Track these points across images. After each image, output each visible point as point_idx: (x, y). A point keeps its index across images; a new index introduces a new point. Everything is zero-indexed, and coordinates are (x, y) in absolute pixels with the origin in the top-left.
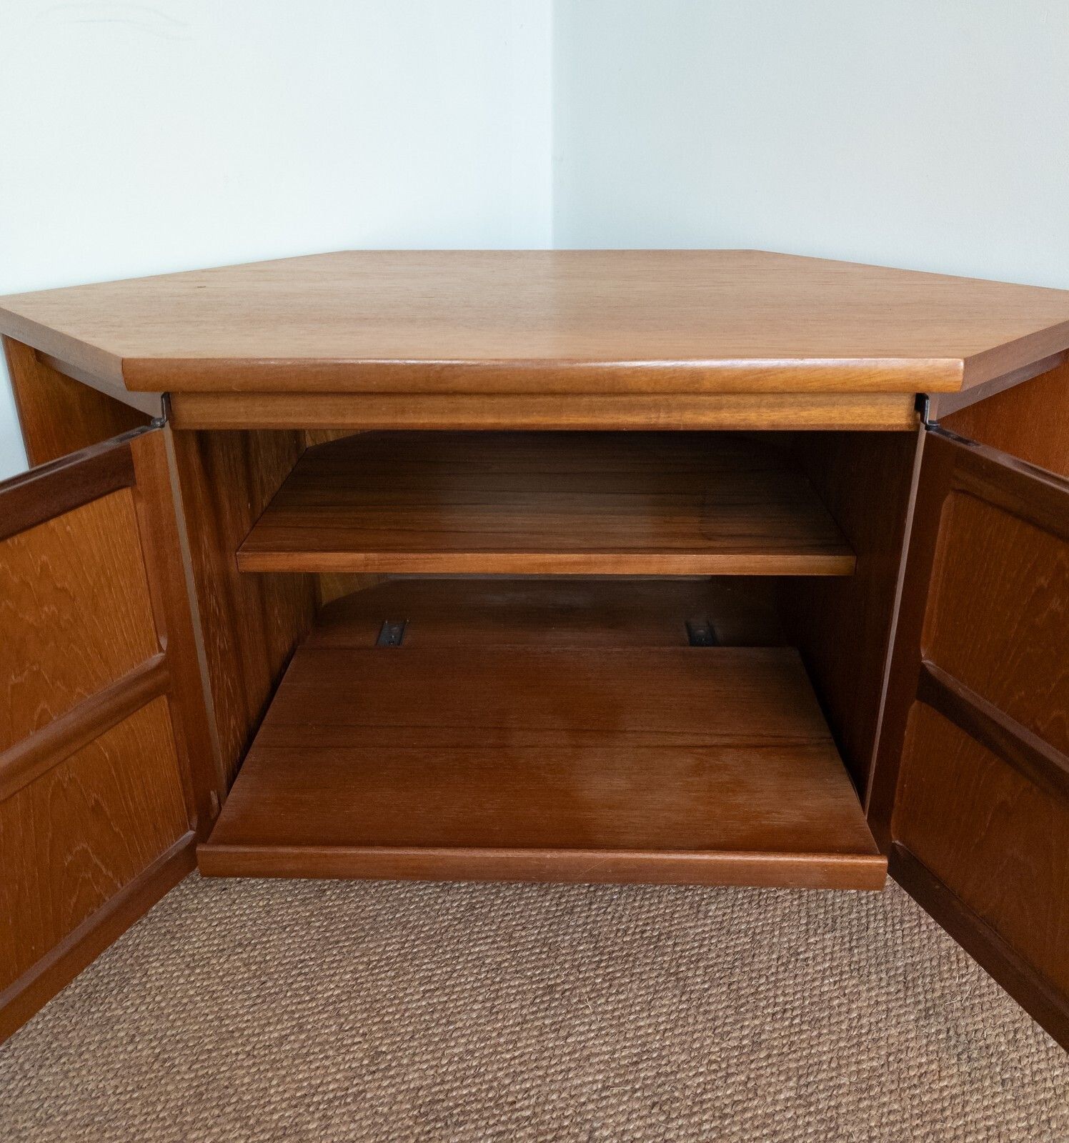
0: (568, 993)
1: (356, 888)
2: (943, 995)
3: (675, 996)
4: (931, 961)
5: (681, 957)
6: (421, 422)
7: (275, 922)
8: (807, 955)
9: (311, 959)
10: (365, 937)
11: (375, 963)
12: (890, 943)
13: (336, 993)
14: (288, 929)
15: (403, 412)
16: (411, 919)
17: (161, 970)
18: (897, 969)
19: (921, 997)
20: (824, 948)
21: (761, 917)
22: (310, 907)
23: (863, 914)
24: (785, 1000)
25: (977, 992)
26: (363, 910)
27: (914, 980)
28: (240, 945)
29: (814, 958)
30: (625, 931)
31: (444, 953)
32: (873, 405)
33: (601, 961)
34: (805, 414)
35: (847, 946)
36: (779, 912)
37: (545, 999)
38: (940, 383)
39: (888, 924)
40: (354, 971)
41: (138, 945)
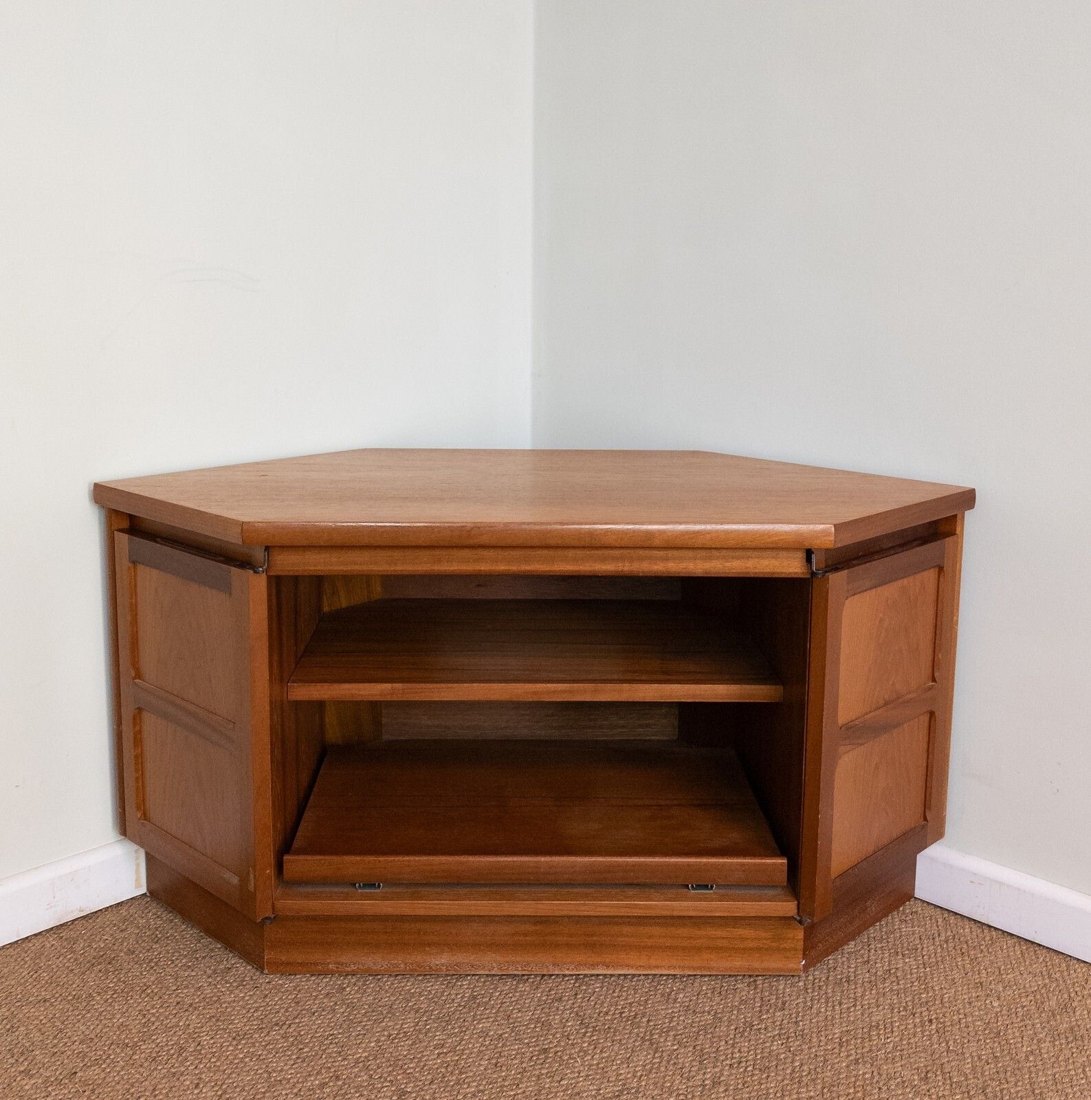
0: (559, 1054)
1: (372, 986)
2: (871, 1050)
3: (649, 1054)
4: (863, 1028)
5: (654, 1029)
6: (452, 568)
7: (304, 1009)
8: (759, 1027)
9: (339, 1033)
10: (384, 1018)
11: (394, 1036)
12: (830, 1018)
13: (364, 1055)
14: (316, 1014)
15: (439, 561)
16: (422, 1006)
17: (212, 1042)
18: (834, 1034)
19: (853, 1052)
20: (774, 1022)
21: (722, 1002)
22: (333, 999)
23: (808, 999)
24: (741, 1056)
25: (899, 1048)
26: (380, 1001)
27: (847, 1041)
28: (277, 1024)
29: (765, 1029)
30: (607, 1013)
31: (453, 1028)
32: (775, 558)
33: (587, 1032)
34: (728, 564)
35: (794, 1020)
36: (737, 999)
37: (540, 1057)
38: (818, 542)
39: (829, 1005)
40: (378, 1041)
41: (189, 1025)
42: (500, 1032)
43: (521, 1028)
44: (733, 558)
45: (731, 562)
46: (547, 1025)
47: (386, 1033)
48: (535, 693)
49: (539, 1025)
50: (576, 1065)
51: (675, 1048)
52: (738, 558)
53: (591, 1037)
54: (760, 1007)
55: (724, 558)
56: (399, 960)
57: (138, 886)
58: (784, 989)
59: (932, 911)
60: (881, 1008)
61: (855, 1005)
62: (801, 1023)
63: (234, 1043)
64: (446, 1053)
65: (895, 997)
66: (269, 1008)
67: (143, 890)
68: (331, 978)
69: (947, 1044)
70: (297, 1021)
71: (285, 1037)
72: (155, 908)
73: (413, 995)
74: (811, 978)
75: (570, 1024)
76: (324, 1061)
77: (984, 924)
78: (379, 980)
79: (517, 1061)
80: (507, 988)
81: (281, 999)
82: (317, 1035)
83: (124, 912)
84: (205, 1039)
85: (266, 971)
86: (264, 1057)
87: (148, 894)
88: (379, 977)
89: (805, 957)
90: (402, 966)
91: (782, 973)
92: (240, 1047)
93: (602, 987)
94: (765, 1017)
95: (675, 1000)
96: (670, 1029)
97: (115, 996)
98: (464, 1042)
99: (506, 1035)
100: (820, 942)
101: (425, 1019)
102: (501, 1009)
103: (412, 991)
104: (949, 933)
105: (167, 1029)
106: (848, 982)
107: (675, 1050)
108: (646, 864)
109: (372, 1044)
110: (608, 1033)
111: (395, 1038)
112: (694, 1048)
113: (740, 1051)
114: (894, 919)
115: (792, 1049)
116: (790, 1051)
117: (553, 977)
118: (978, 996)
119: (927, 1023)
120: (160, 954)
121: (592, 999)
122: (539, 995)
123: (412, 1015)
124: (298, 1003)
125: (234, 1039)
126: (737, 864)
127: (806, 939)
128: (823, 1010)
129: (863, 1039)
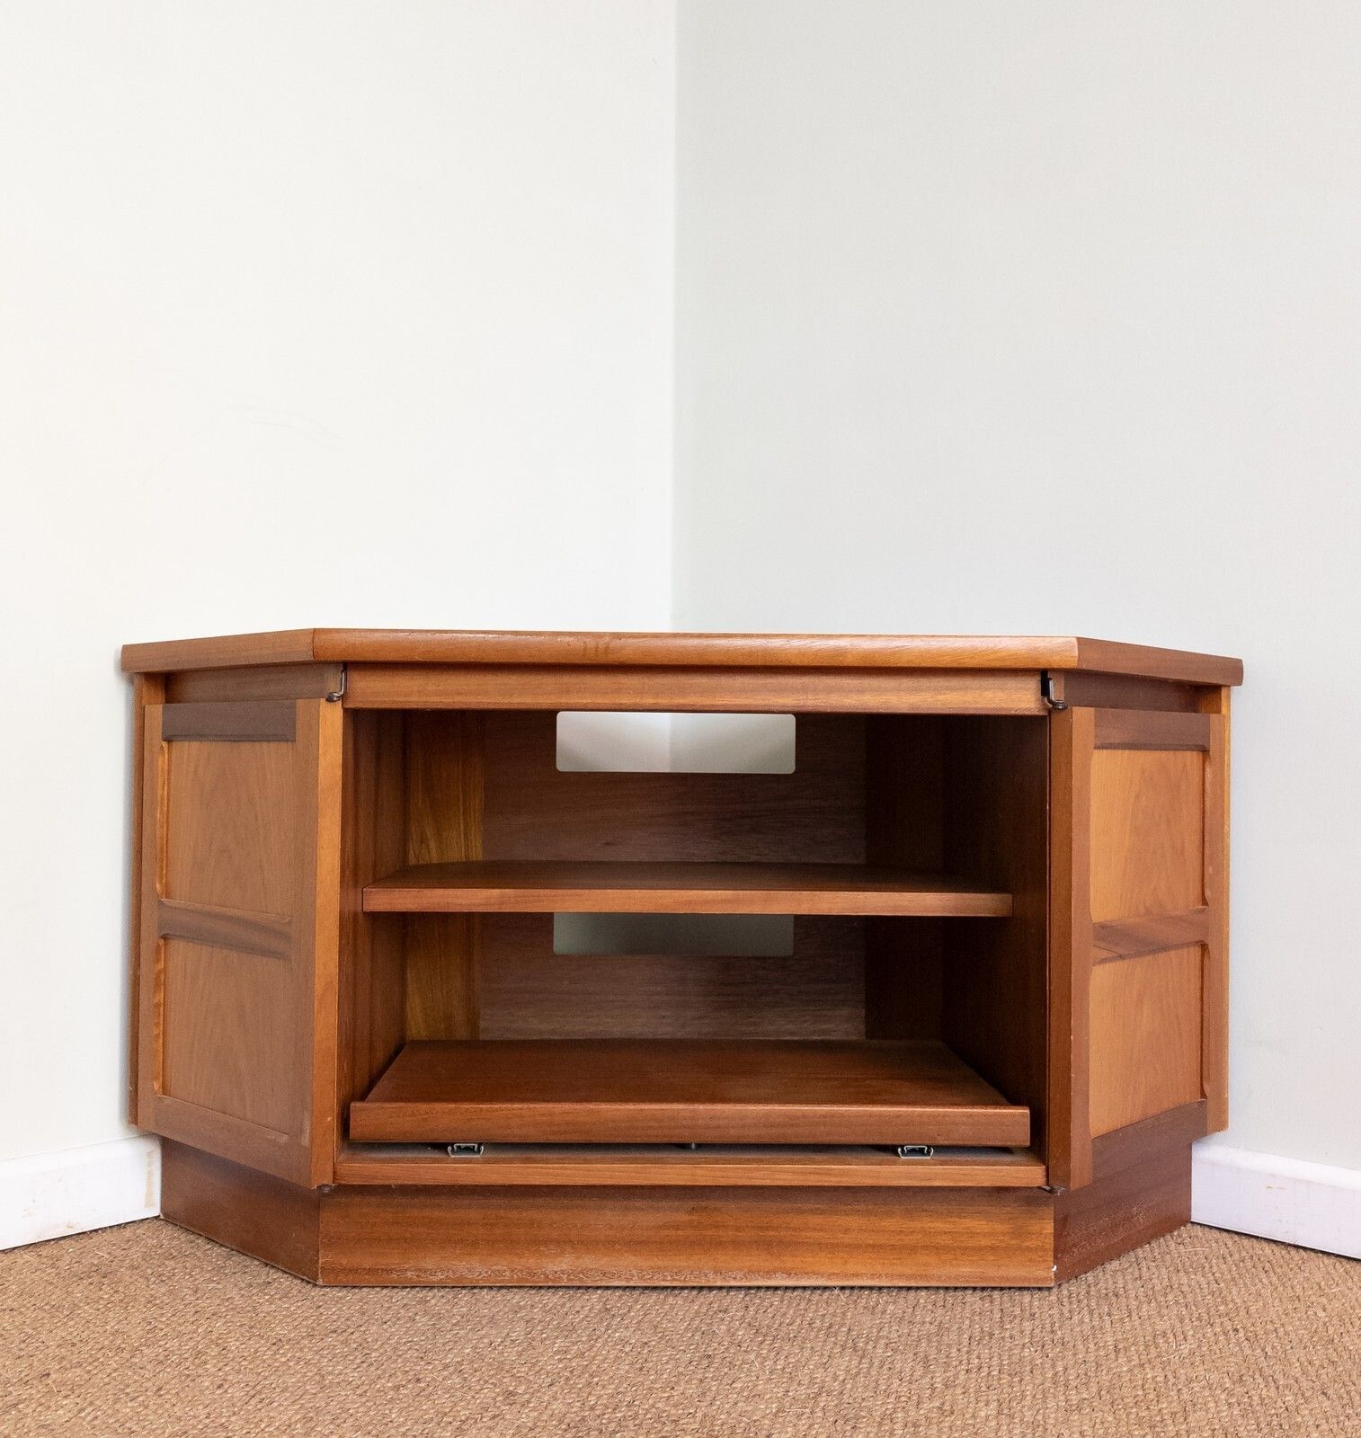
0: (729, 1359)
1: (466, 1299)
3: (853, 1360)
5: (857, 1337)
7: (373, 1319)
8: (1003, 1335)
9: (422, 1340)
10: (482, 1327)
11: (497, 1343)
12: (1097, 1327)
13: (455, 1360)
14: (388, 1323)
16: (536, 1317)
17: (243, 1347)
18: (1106, 1342)
19: (1135, 1357)
20: (1022, 1332)
21: (948, 1314)
22: (412, 1310)
23: (1065, 1311)
24: (981, 1362)
25: (1197, 1353)
26: (476, 1312)
27: (1125, 1348)
28: (333, 1332)
29: (1011, 1337)
30: (791, 1324)
31: (579, 1336)
33: (764, 1340)
34: (941, 698)
35: (1049, 1329)
36: (968, 1311)
37: (702, 1363)
39: (1095, 1316)
40: (475, 1347)
42: (644, 1340)
43: (674, 1337)
44: (949, 688)
46: (710, 1334)
47: (486, 1341)
48: (690, 903)
49: (698, 1334)
50: (754, 1369)
51: (889, 1354)
53: (770, 1344)
54: (1001, 1318)
55: (938, 688)
56: (504, 1266)
57: (148, 1204)
58: (1031, 1302)
59: (1216, 1234)
60: (1166, 1318)
61: (1130, 1316)
62: (1059, 1332)
63: (274, 1348)
64: (570, 1360)
65: (1183, 1309)
66: (324, 1317)
67: (156, 1211)
68: (408, 1293)
69: (1263, 1350)
70: (362, 1329)
71: (346, 1343)
72: (168, 1231)
73: (524, 1307)
74: (1065, 1292)
75: (740, 1333)
76: (399, 1366)
77: (1290, 1245)
78: (475, 1293)
79: (670, 1366)
80: (652, 1301)
81: (340, 1309)
82: (390, 1342)
83: (127, 1233)
84: (233, 1345)
85: (320, 1282)
86: (315, 1361)
87: (162, 1217)
88: (476, 1291)
89: (1056, 1260)
90: (508, 1273)
91: (1026, 1285)
92: (281, 1352)
93: (782, 1301)
94: (1008, 1327)
95: (884, 1312)
96: (878, 1338)
97: (109, 1305)
98: (595, 1349)
99: (654, 1343)
100: (1074, 1245)
101: (539, 1328)
102: (645, 1320)
103: (521, 1304)
104: (1244, 1254)
105: (180, 1335)
106: (1116, 1296)
107: (889, 1357)
108: (842, 1115)
109: (467, 1351)
110: (794, 1341)
111: (499, 1345)
112: (915, 1354)
113: (979, 1357)
114: (1169, 1242)
115: (1050, 1355)
116: (1047, 1357)
117: (714, 1292)
118: (1295, 1309)
119: (1231, 1332)
120: (174, 1269)
121: (769, 1311)
122: (696, 1308)
123: (523, 1324)
124: (363, 1314)
125: (274, 1344)
126: (964, 1115)
127: (1058, 1235)
128: (1087, 1320)
129: (1147, 1346)
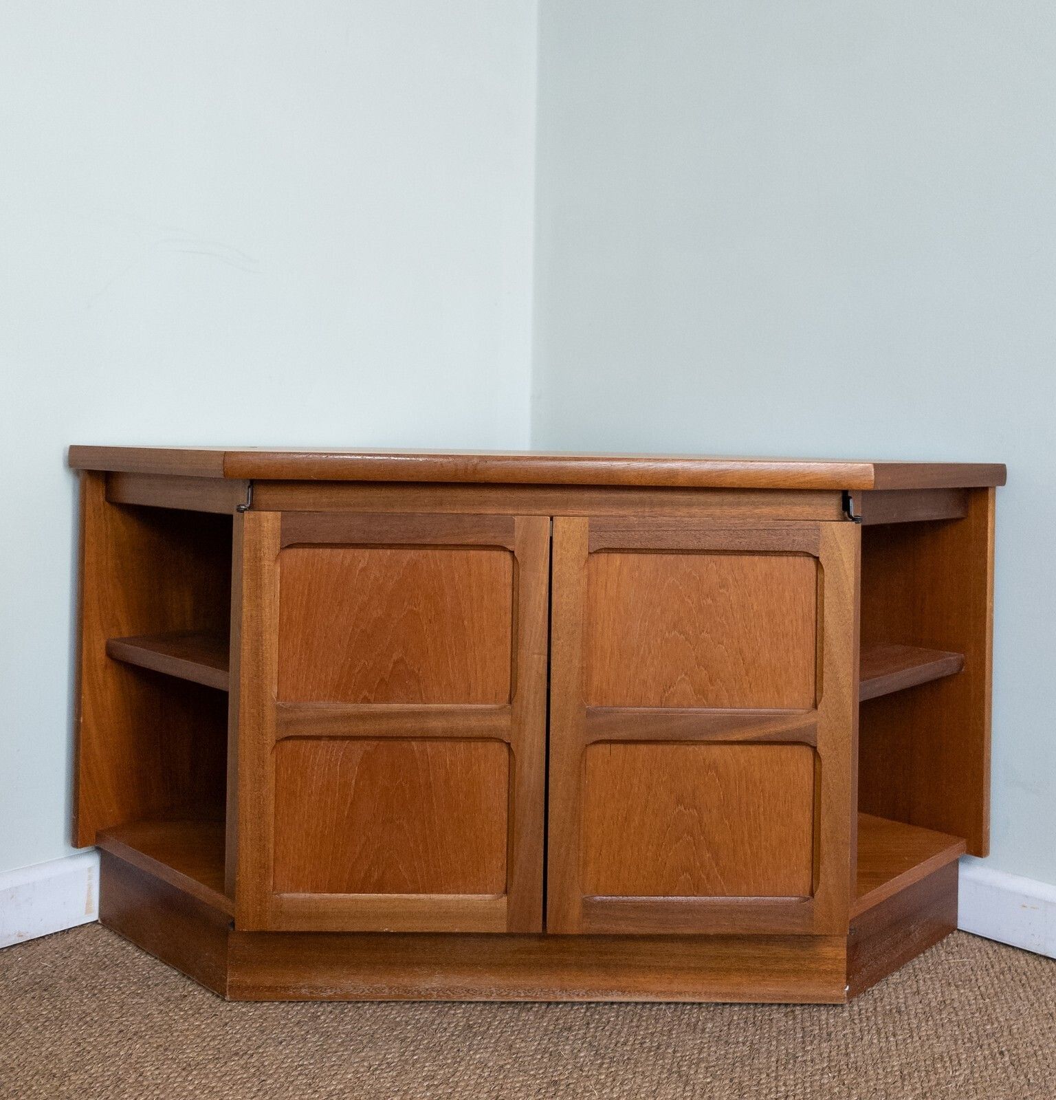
0: (572, 1086)
1: (350, 1014)
2: (938, 1084)
3: (678, 1087)
4: (925, 1061)
5: (681, 1060)
7: (270, 1038)
8: (804, 1058)
9: (311, 1064)
10: (364, 1048)
11: (376, 1066)
12: (884, 1049)
13: (339, 1087)
14: (283, 1043)
16: (408, 1035)
17: (157, 1072)
18: (893, 1067)
19: (918, 1085)
20: (821, 1055)
21: (758, 1032)
22: (305, 1028)
23: (857, 1030)
24: (787, 1090)
25: (971, 1081)
26: (359, 1029)
27: (909, 1074)
28: (236, 1054)
29: (812, 1061)
30: (625, 1044)
31: (446, 1058)
32: (810, 505)
33: (603, 1063)
35: (844, 1051)
36: (774, 1029)
37: (550, 1090)
38: (857, 482)
39: (882, 1036)
40: (357, 1072)
41: (131, 1054)
42: (501, 1063)
43: (525, 1059)
44: (763, 504)
45: (761, 508)
46: (556, 1056)
47: (366, 1064)
49: (547, 1055)
51: (708, 1080)
52: (768, 504)
53: (608, 1068)
54: (802, 1037)
55: (753, 503)
56: (384, 983)
57: (88, 911)
58: (827, 1019)
59: (978, 943)
60: (942, 1039)
61: (911, 1037)
62: (852, 1055)
63: (184, 1073)
64: (437, 1086)
65: (956, 1028)
66: (229, 1037)
67: (95, 916)
68: (303, 1007)
69: (1026, 1077)
70: (261, 1051)
71: (245, 1067)
72: (106, 936)
73: (398, 1024)
74: (856, 1008)
75: (582, 1055)
76: (290, 1094)
77: (1041, 956)
78: (359, 1008)
79: (522, 1094)
80: (507, 1016)
81: (243, 1027)
82: (284, 1066)
83: (70, 939)
84: (149, 1070)
85: (228, 998)
86: (218, 1089)
87: (100, 922)
88: (359, 1005)
89: (848, 981)
90: (387, 990)
91: (823, 1002)
92: (190, 1078)
93: (617, 1017)
94: (809, 1048)
95: (703, 1030)
96: (700, 1060)
97: (47, 1024)
98: (458, 1074)
99: (508, 1066)
100: (863, 966)
101: (412, 1048)
102: (502, 1039)
103: (398, 1019)
104: (1003, 965)
105: (105, 1058)
106: (899, 1012)
107: (708, 1083)
109: (349, 1076)
110: (628, 1064)
111: (376, 1069)
112: (731, 1080)
113: (785, 1084)
114: (939, 952)
115: (846, 1082)
116: (844, 1084)
117: (560, 1006)
118: (1050, 1028)
119: (998, 1055)
120: (106, 980)
121: (606, 1028)
122: (545, 1024)
123: (397, 1044)
124: (262, 1032)
125: (184, 1069)
128: (875, 1041)
129: (927, 1072)
